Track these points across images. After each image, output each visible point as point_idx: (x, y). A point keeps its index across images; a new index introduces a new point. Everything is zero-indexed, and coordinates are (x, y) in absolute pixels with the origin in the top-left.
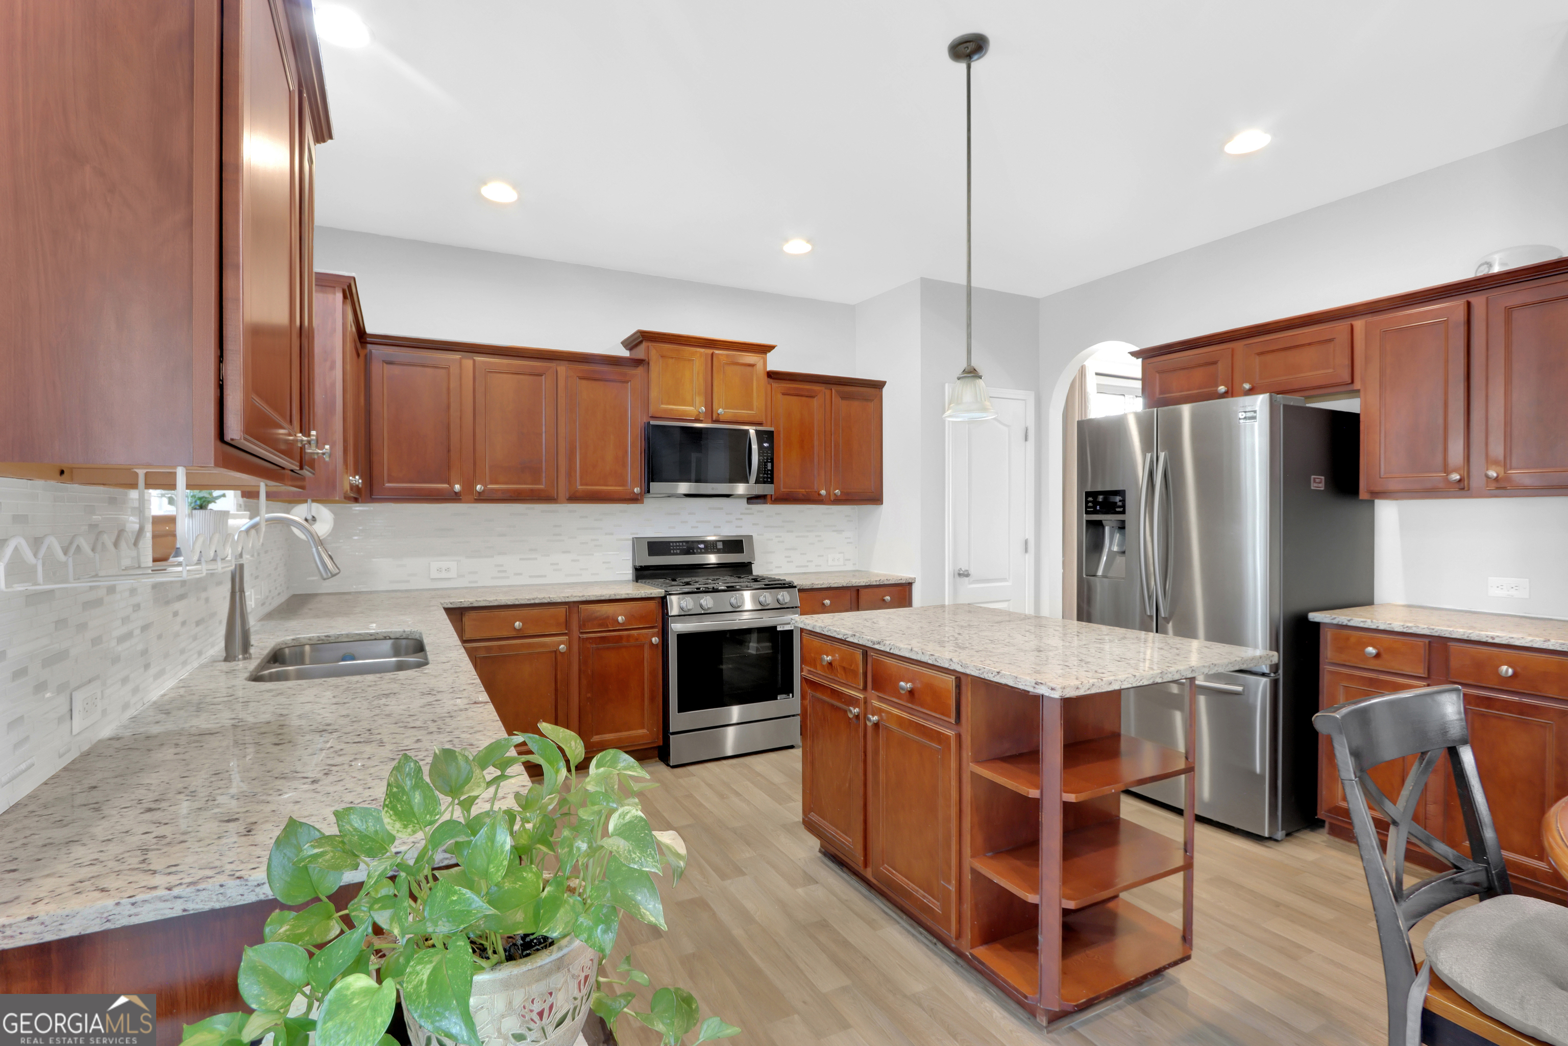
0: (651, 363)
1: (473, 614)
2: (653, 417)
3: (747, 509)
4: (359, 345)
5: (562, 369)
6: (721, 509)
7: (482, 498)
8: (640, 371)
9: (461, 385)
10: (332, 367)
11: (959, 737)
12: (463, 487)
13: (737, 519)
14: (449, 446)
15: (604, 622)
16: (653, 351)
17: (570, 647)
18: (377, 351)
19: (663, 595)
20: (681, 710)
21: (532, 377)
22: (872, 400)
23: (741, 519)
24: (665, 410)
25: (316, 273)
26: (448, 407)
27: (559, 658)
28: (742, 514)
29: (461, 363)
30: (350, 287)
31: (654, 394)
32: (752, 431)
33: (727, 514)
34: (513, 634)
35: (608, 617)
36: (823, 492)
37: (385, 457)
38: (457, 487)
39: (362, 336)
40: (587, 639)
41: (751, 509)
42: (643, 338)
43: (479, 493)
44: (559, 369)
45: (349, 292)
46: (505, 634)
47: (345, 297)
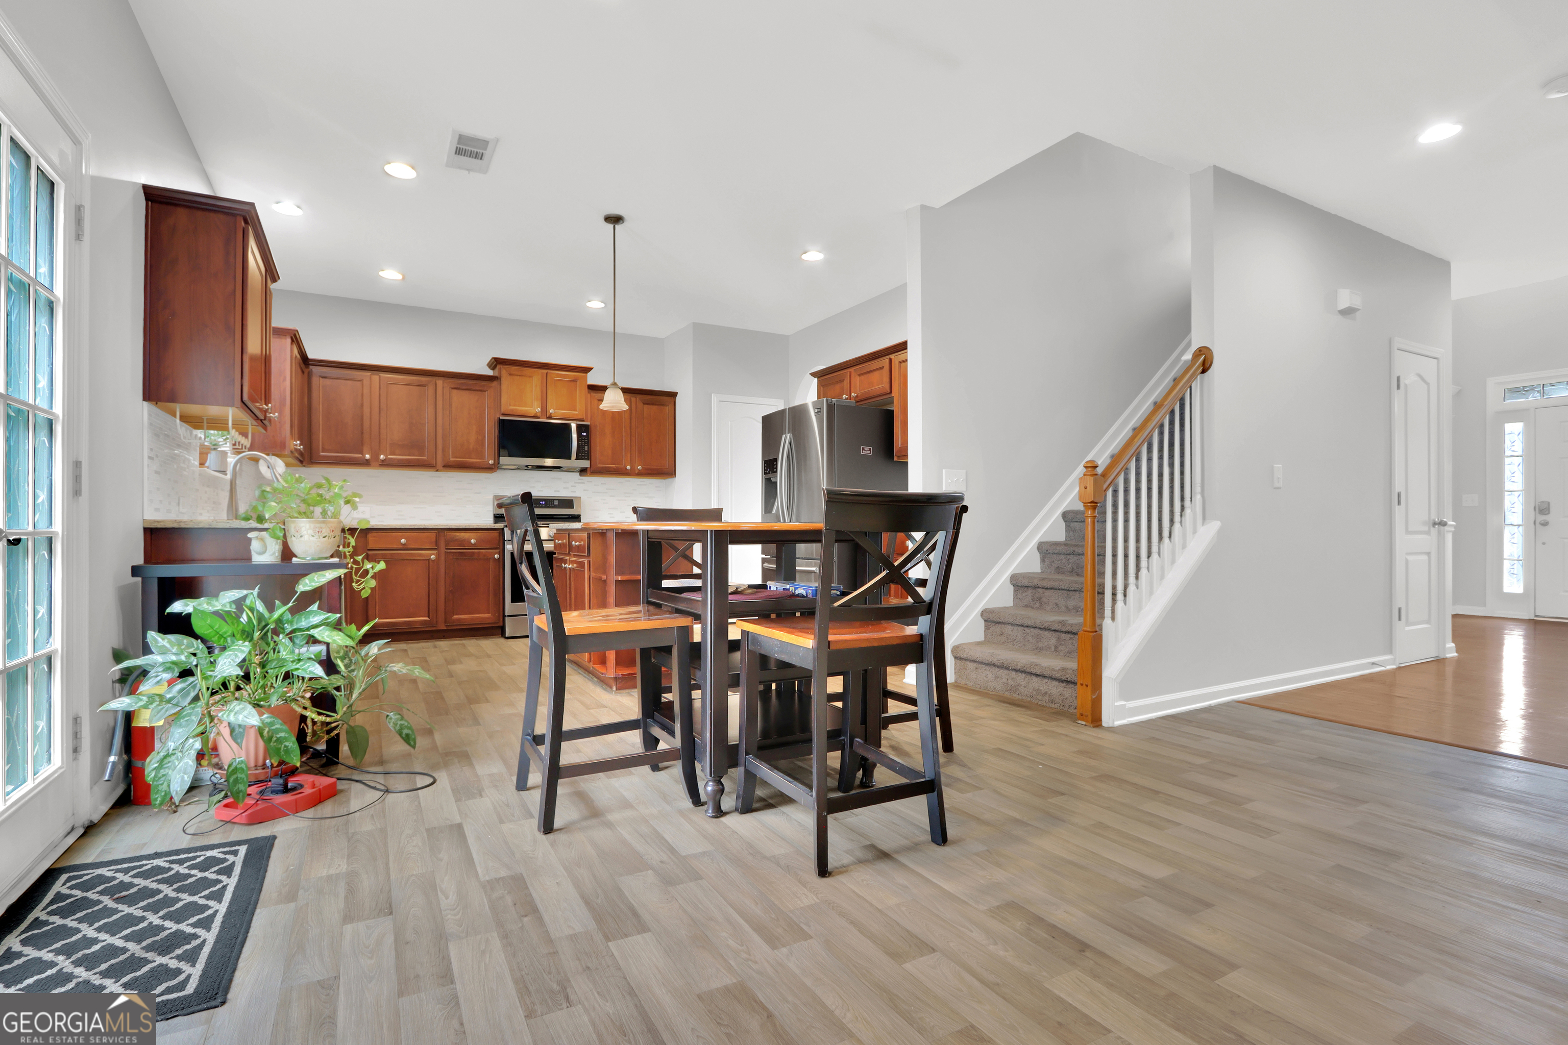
0: (503, 379)
1: (374, 533)
2: (504, 414)
3: (579, 479)
4: (303, 366)
5: (440, 382)
6: (560, 479)
7: (385, 464)
8: (495, 383)
9: (370, 392)
10: (284, 380)
11: (589, 562)
12: (372, 456)
13: (572, 486)
14: (362, 429)
15: (463, 543)
16: (504, 371)
17: (438, 556)
18: (315, 370)
19: (502, 527)
20: (512, 602)
21: (418, 387)
22: (667, 406)
23: (575, 486)
24: (512, 410)
25: (274, 328)
26: (362, 405)
27: (431, 563)
28: (575, 483)
29: (370, 377)
30: (295, 335)
31: (504, 399)
32: (574, 426)
33: (564, 483)
34: (401, 547)
35: (464, 540)
36: (628, 467)
37: (320, 437)
38: (368, 456)
39: (305, 361)
40: (450, 553)
41: (582, 480)
42: (497, 362)
43: (383, 461)
44: (438, 382)
45: (295, 339)
46: (395, 547)
47: (292, 341)
